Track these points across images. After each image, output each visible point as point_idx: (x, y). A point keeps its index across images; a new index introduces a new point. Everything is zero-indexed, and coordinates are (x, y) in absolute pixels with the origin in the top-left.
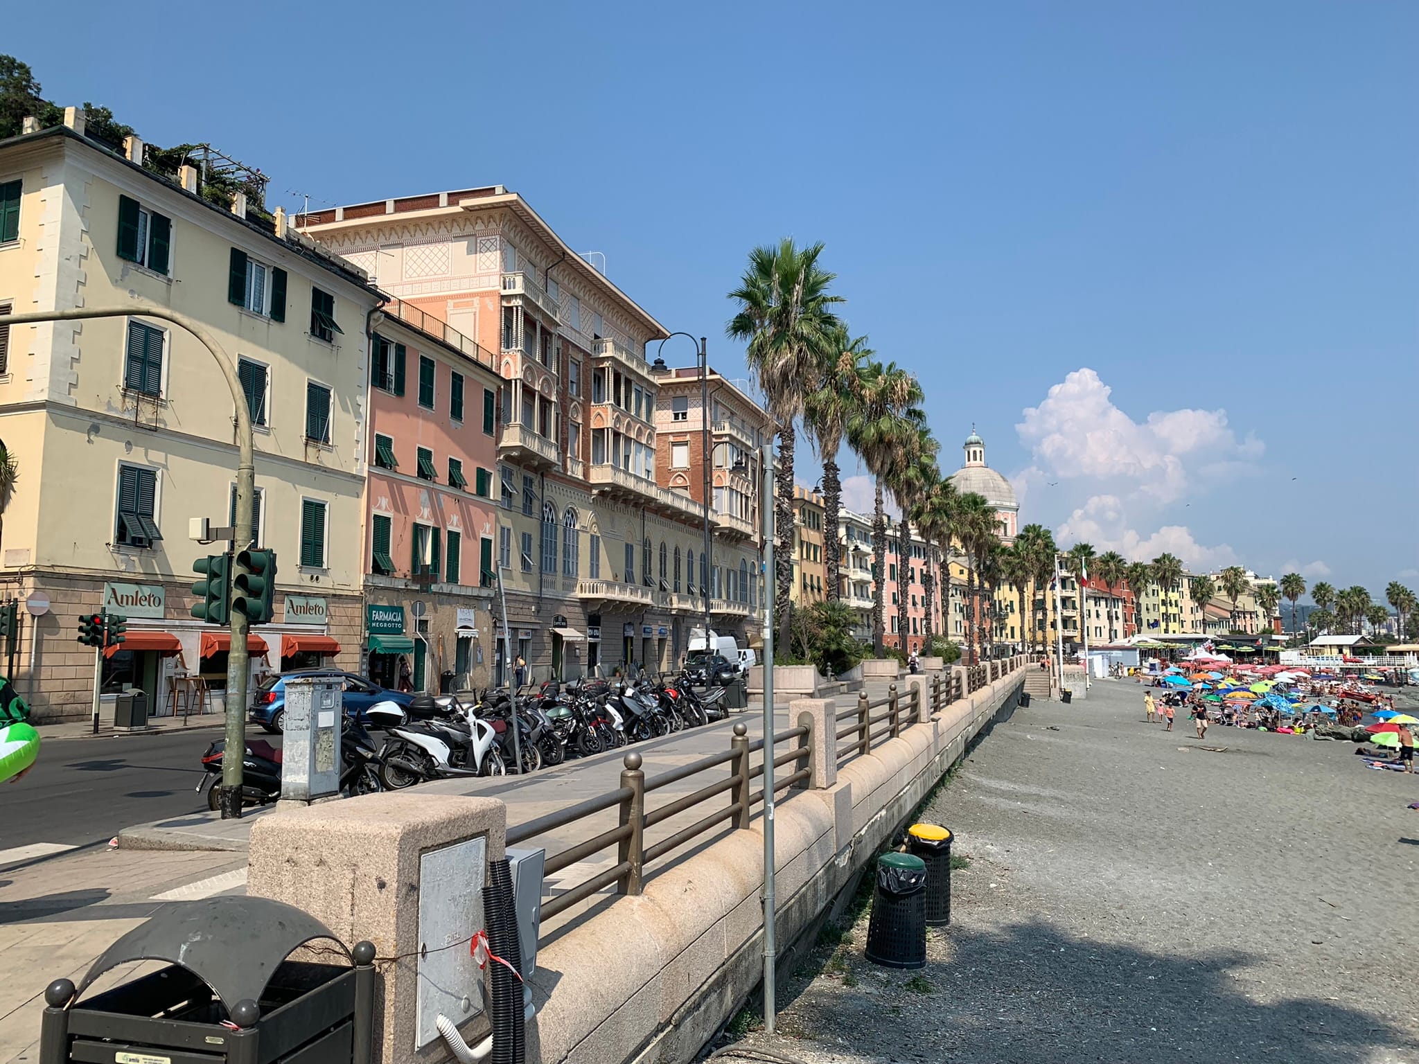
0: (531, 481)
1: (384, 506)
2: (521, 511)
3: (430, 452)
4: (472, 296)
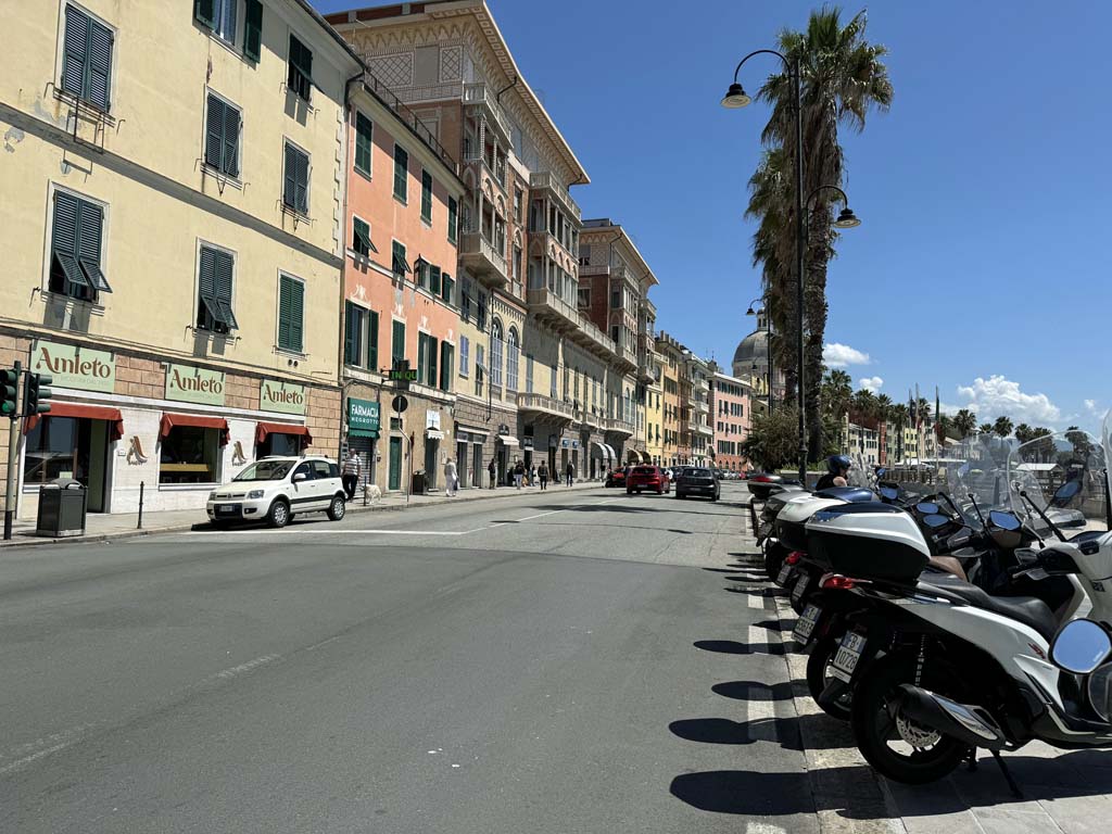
0: (484, 296)
2: (476, 323)
3: (404, 248)
4: (435, 105)
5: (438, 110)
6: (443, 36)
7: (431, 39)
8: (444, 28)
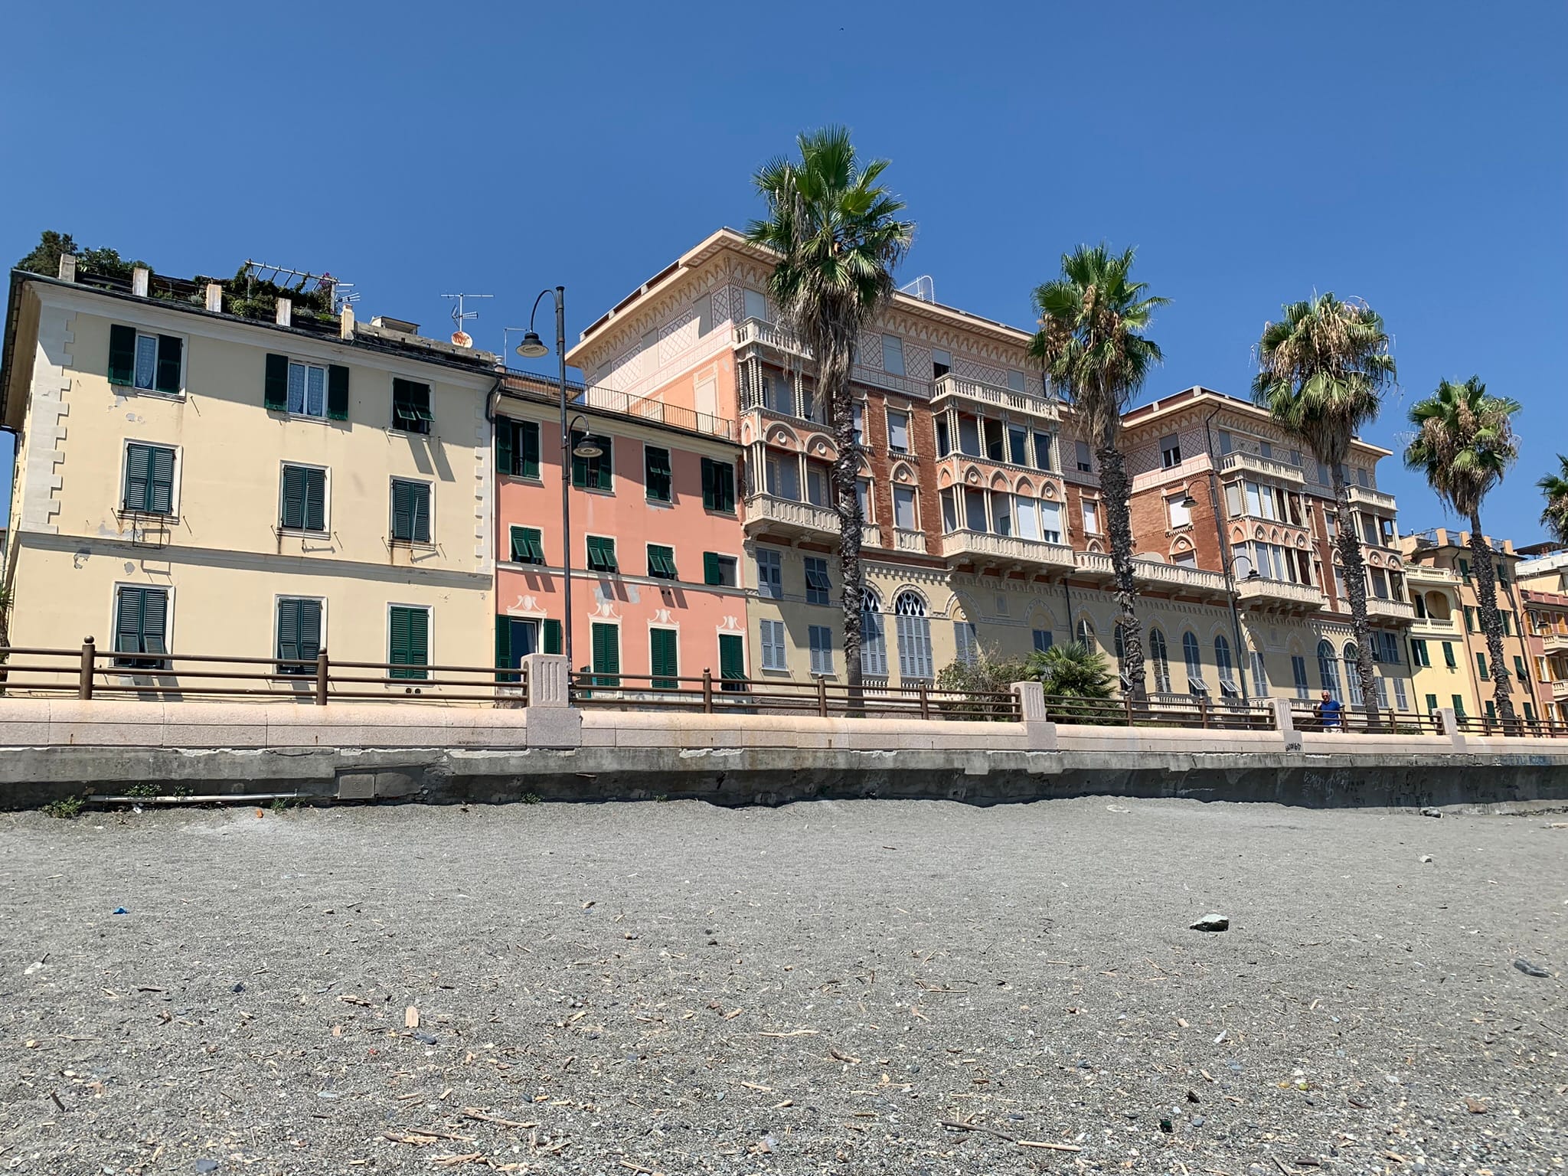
0: (823, 564)
1: (529, 606)
2: (806, 601)
3: (612, 540)
4: (711, 361)
5: (715, 365)
6: (711, 281)
7: (703, 289)
8: (710, 273)
